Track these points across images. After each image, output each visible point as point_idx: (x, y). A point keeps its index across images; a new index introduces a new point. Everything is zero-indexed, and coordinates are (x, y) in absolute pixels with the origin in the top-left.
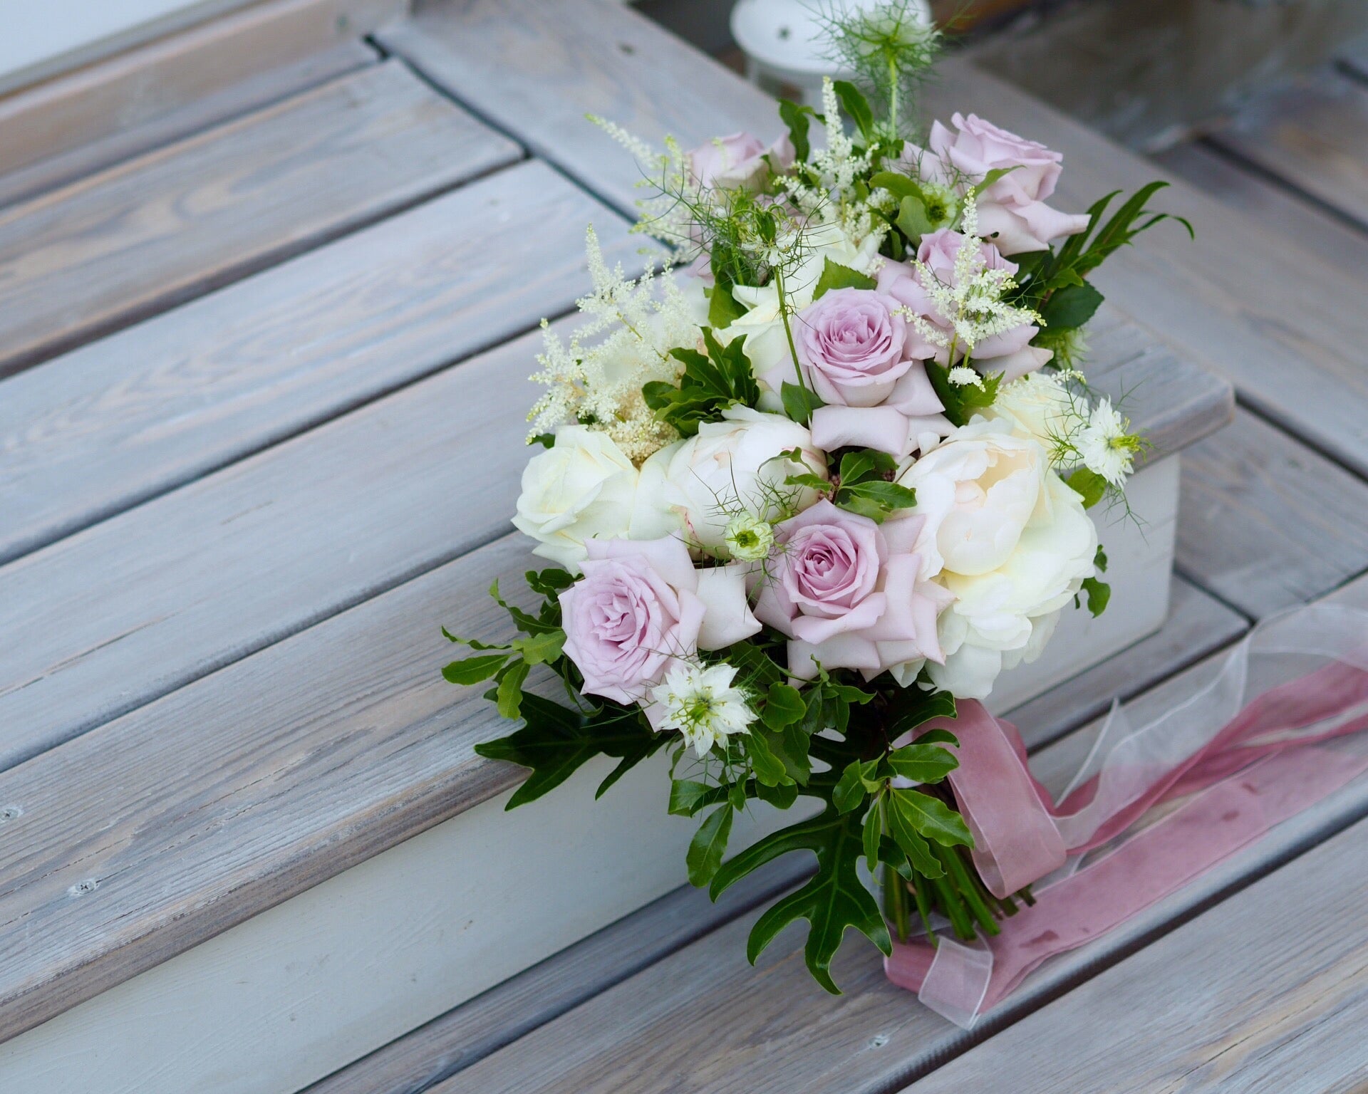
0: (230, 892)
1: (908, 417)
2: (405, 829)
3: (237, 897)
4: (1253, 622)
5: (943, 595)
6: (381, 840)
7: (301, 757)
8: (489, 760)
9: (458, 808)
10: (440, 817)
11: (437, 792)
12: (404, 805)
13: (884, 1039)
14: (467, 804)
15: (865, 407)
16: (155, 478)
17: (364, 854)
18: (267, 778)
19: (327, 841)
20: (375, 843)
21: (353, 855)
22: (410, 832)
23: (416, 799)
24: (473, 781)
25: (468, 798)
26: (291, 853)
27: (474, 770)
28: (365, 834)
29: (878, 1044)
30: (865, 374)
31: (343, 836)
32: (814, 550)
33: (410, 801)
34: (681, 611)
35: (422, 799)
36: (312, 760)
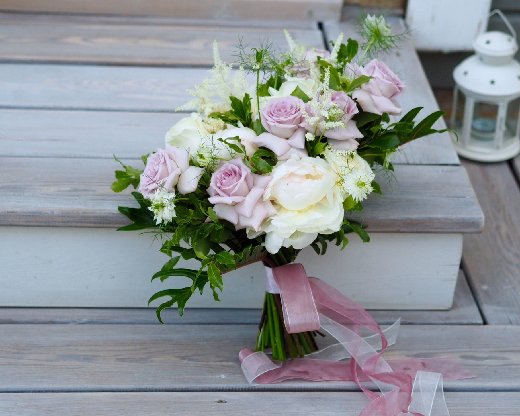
0: (8, 212)
1: (291, 146)
2: (82, 222)
3: (10, 215)
4: (485, 323)
5: (272, 210)
6: (71, 222)
7: (68, 189)
8: (121, 213)
9: (105, 225)
10: (97, 225)
11: (96, 215)
12: (82, 213)
13: (223, 376)
14: (108, 225)
15: (277, 136)
16: (115, 106)
17: (63, 224)
18: (52, 189)
19: (49, 212)
20: (68, 222)
21: (59, 222)
22: (83, 225)
23: (88, 213)
24: (112, 217)
25: (109, 223)
26: (35, 210)
27: (113, 214)
28: (65, 216)
29: (220, 377)
30: (276, 122)
31: (56, 213)
32: (227, 172)
33: (85, 213)
34: (171, 173)
35: (90, 215)
36: (70, 191)
